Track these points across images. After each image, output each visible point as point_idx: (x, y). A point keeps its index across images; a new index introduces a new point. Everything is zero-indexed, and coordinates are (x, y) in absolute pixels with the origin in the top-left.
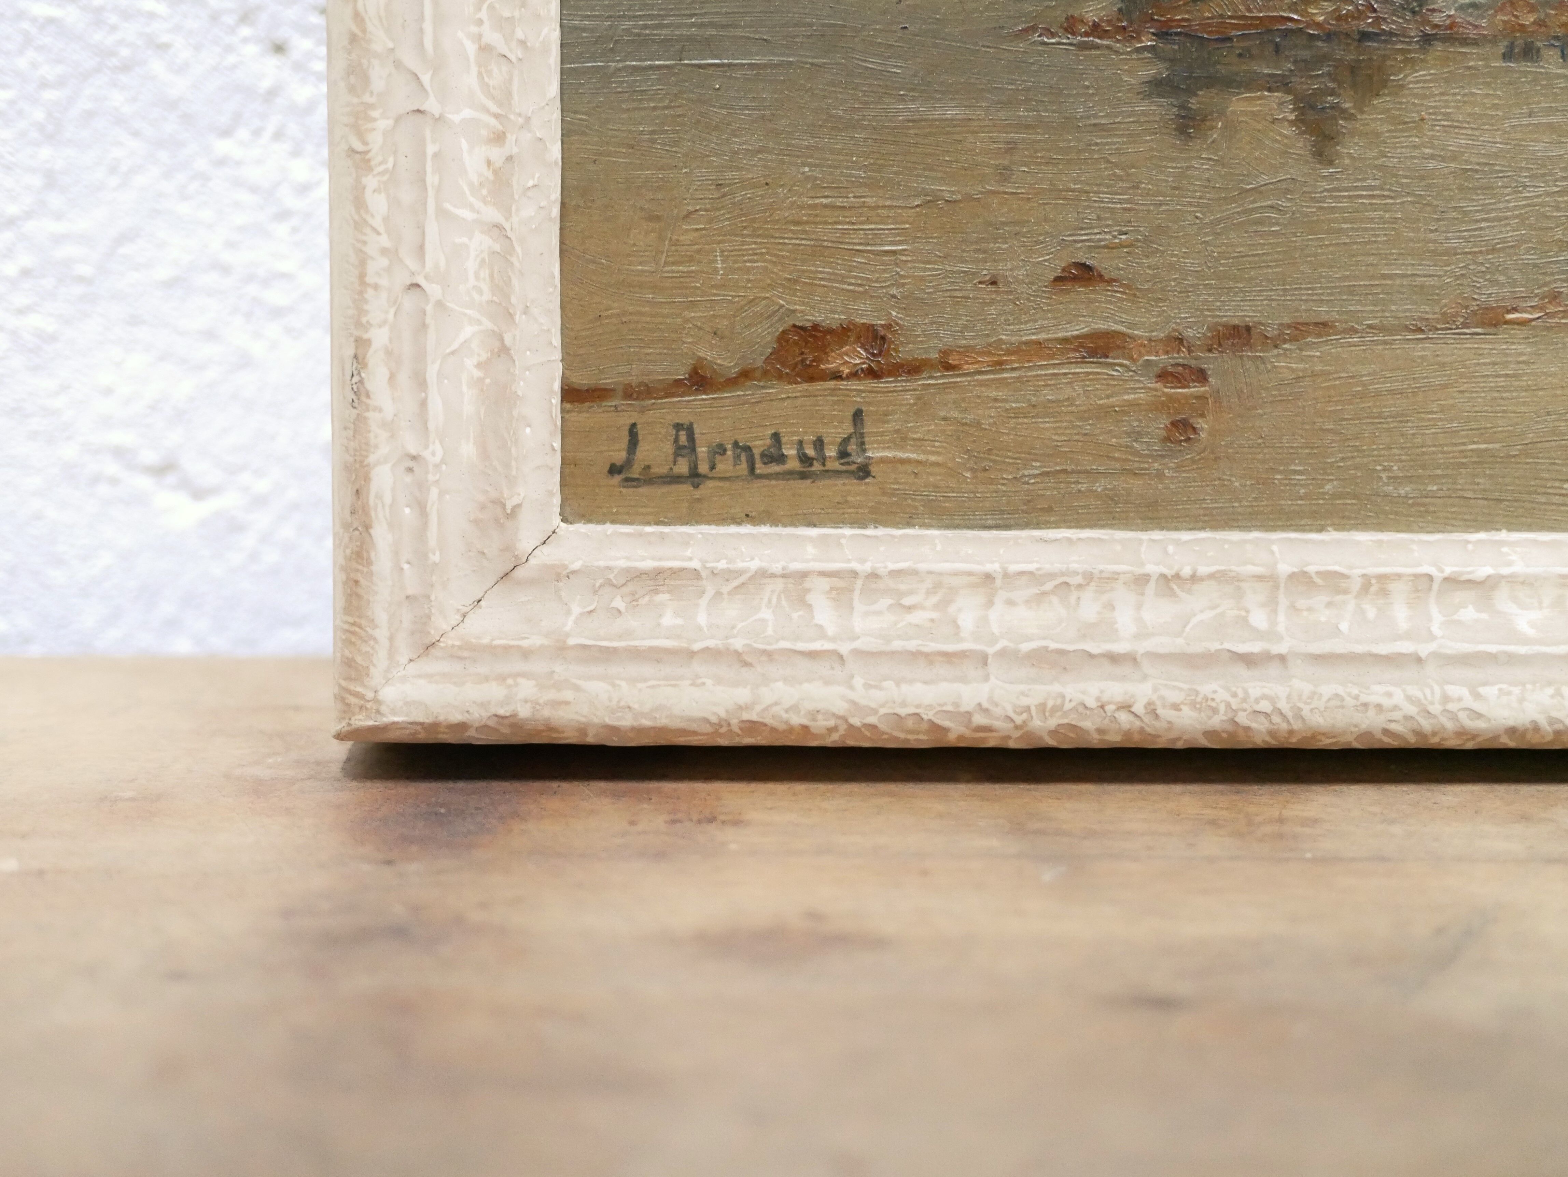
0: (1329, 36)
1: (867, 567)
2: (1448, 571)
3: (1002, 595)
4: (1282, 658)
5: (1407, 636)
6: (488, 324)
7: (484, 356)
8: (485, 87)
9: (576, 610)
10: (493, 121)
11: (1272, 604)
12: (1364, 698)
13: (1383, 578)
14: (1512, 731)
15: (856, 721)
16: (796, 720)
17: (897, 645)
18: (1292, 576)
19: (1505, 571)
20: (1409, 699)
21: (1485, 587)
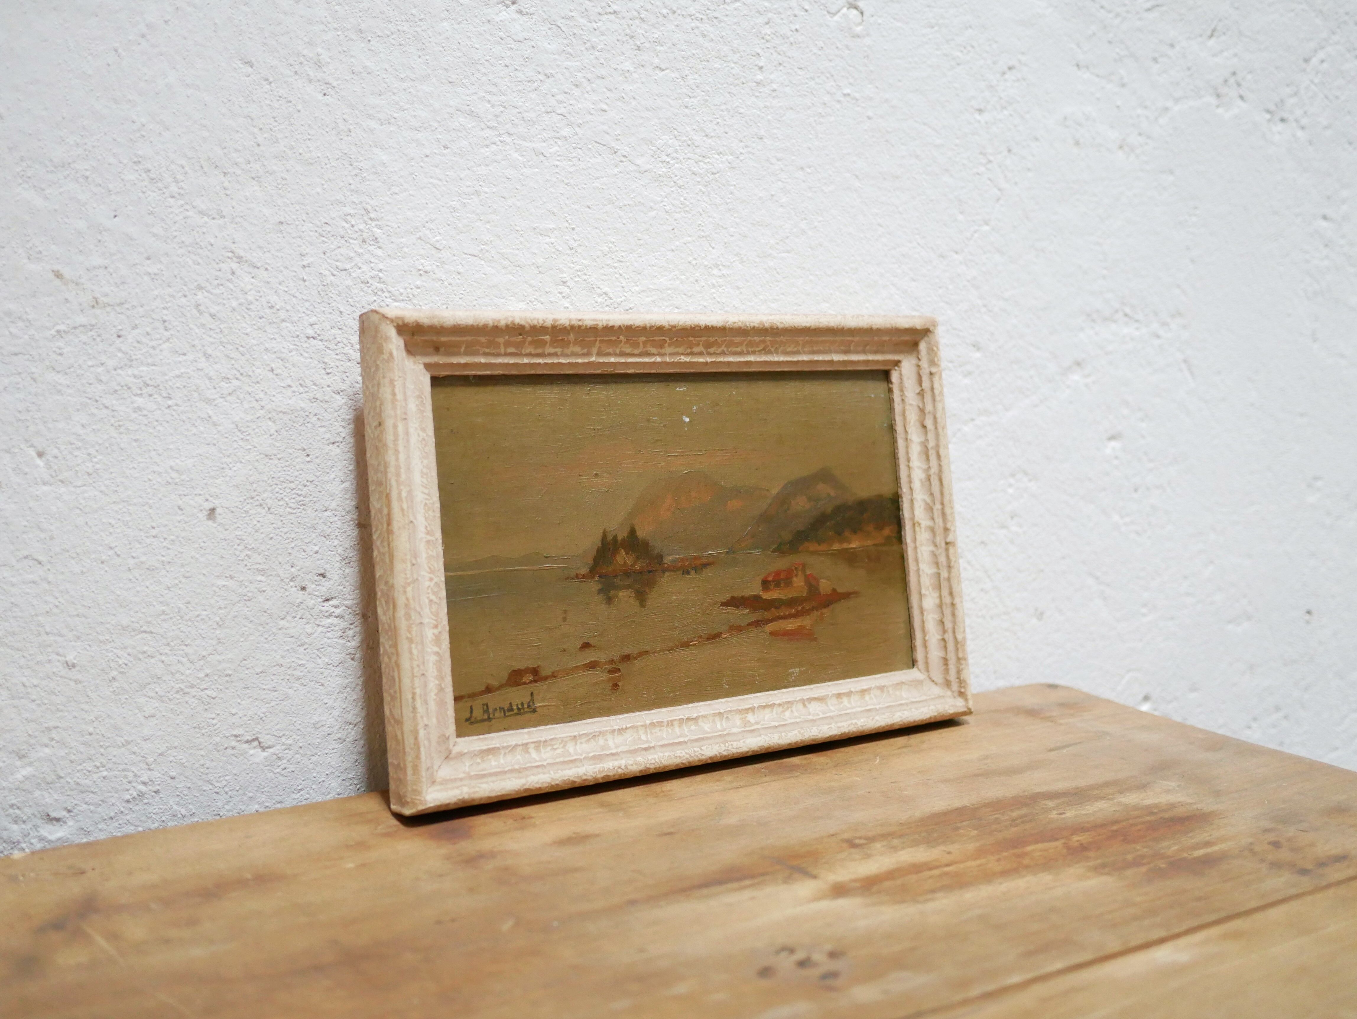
0: (641, 573)
1: (543, 739)
2: (687, 716)
3: (579, 741)
4: (653, 747)
5: (681, 736)
6: (437, 682)
7: (436, 691)
8: (431, 612)
9: (467, 764)
10: (434, 622)
11: (646, 733)
13: (672, 721)
14: (711, 758)
15: (553, 783)
16: (538, 786)
17: (558, 760)
18: (650, 724)
19: (700, 714)
20: (686, 753)
21: (695, 719)
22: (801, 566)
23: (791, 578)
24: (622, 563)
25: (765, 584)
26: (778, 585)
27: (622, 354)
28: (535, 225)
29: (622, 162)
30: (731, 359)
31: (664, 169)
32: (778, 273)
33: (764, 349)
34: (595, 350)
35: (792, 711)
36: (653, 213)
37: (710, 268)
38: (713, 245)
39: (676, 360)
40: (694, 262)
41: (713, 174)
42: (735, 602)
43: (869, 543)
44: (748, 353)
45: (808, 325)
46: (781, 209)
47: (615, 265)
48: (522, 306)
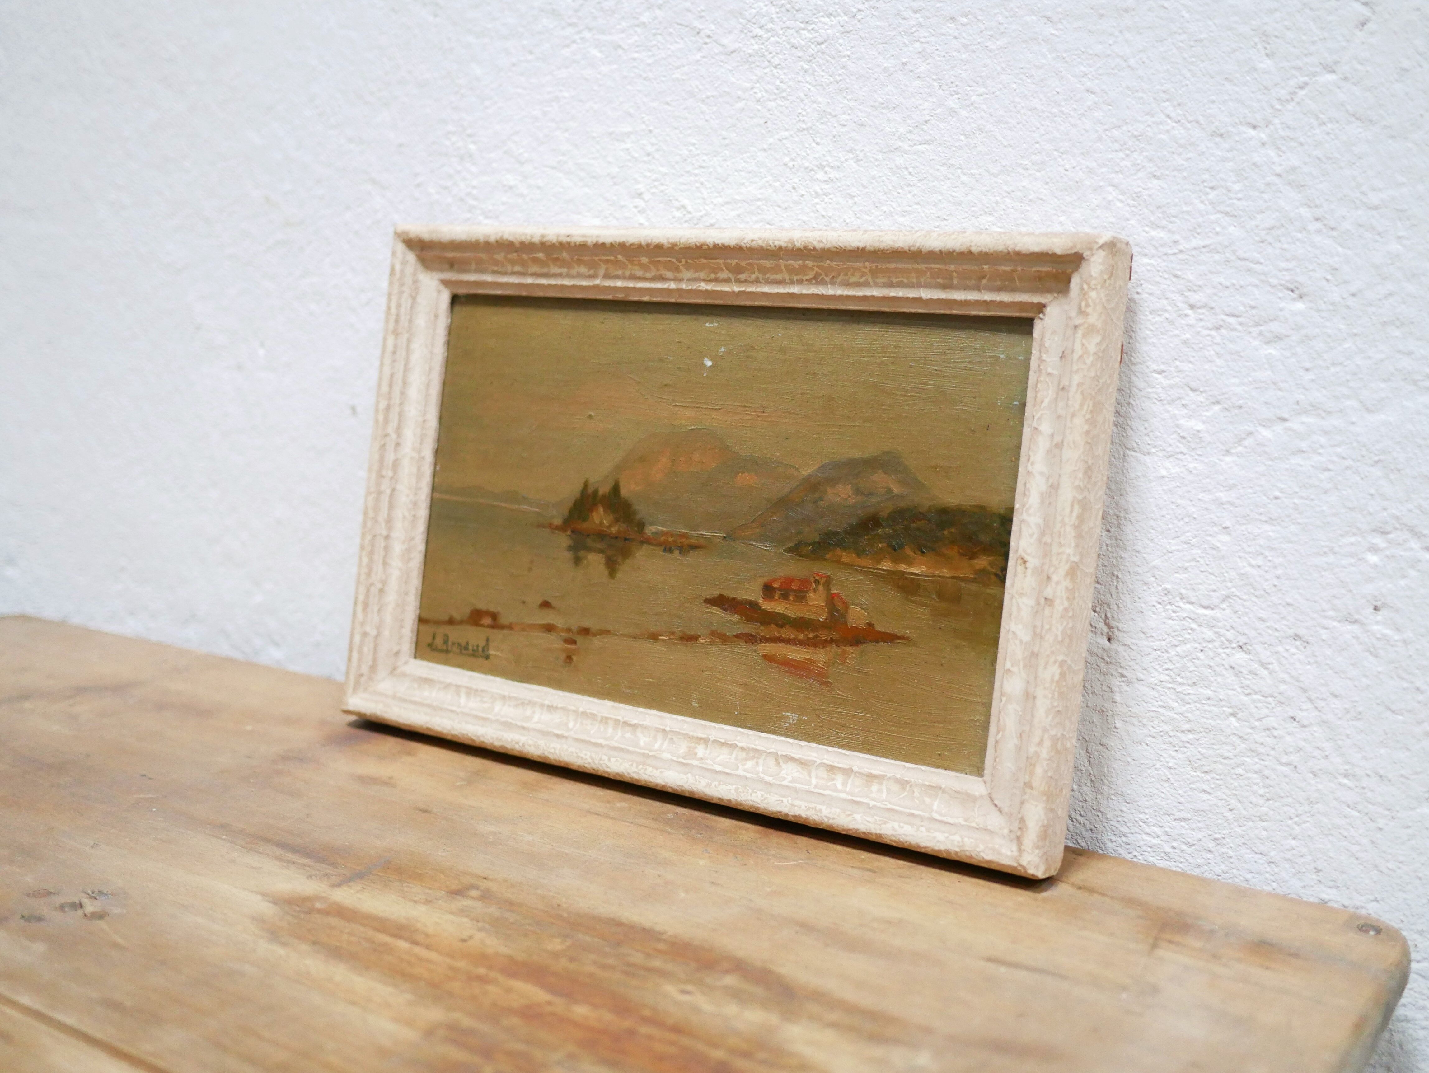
0: (616, 538)
1: (478, 687)
2: (625, 719)
3: (507, 703)
4: (567, 738)
5: (605, 738)
9: (405, 686)
11: (575, 721)
12: (580, 754)
13: (607, 718)
14: (618, 774)
15: (452, 731)
16: (440, 729)
17: (475, 713)
18: (583, 713)
19: (641, 723)
20: (591, 757)
21: (635, 726)
22: (824, 579)
23: (807, 592)
24: (597, 521)
25: (768, 590)
26: (785, 596)
27: (633, 278)
28: (611, 130)
29: (706, 43)
30: (766, 289)
31: (756, 47)
32: (910, 173)
33: (815, 278)
34: (602, 272)
35: (757, 763)
36: (740, 105)
37: (812, 170)
38: (818, 140)
39: (694, 288)
40: (791, 164)
41: (819, 44)
42: (721, 602)
43: (946, 572)
44: (792, 282)
45: (861, 245)
46: (917, 83)
47: (696, 171)
48: (597, 222)
